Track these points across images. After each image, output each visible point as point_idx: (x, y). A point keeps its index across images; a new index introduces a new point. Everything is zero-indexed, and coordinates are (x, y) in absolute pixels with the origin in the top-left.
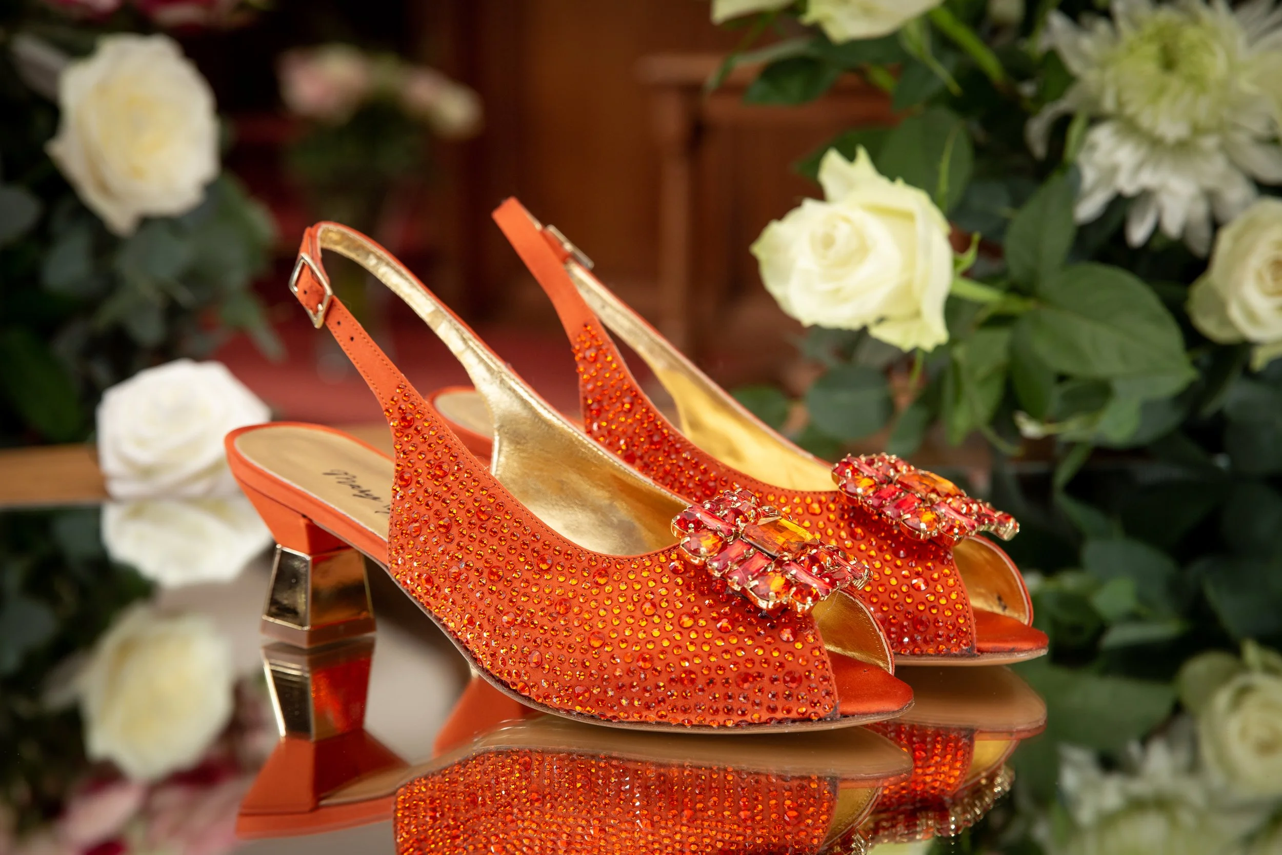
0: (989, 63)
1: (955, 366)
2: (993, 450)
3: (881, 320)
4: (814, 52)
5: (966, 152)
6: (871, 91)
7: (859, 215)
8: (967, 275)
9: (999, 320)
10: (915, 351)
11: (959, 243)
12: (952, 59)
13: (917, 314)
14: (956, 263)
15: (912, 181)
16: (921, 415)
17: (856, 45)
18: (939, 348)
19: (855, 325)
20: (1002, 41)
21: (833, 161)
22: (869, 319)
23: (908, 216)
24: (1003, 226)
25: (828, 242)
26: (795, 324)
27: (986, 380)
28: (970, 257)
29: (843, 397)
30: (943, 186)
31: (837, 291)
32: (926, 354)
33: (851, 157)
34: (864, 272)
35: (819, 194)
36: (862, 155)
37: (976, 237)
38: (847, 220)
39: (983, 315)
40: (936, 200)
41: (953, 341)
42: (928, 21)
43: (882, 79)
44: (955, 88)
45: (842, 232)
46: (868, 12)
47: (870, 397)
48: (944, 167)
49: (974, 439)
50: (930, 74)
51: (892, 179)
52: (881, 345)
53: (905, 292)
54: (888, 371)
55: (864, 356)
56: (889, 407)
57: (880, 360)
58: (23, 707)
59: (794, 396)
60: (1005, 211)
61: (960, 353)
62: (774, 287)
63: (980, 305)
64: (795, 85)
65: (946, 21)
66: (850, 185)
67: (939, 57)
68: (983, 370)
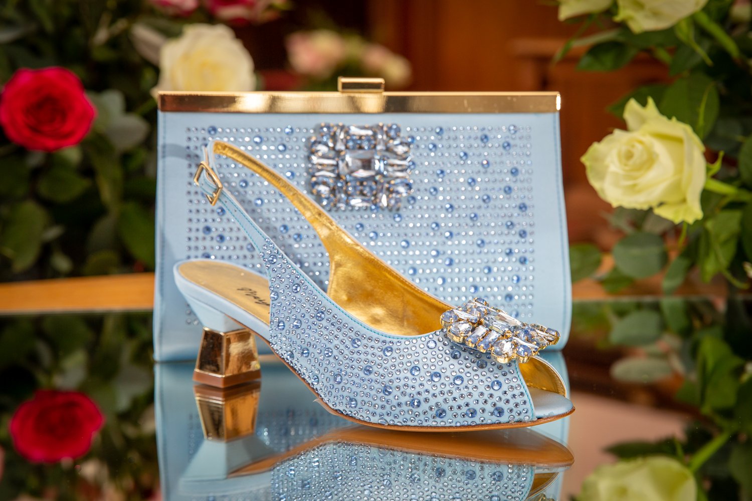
0: (731, 46)
1: (707, 233)
2: (730, 286)
3: (661, 204)
4: (621, 39)
5: (716, 101)
6: (655, 62)
7: (648, 139)
8: (715, 177)
9: (734, 205)
10: (683, 222)
11: (711, 157)
12: (707, 44)
13: (684, 201)
14: (708, 170)
15: (681, 119)
16: (685, 263)
17: (647, 34)
18: (697, 222)
19: (645, 207)
20: (738, 32)
21: (633, 105)
22: (654, 204)
23: (679, 140)
24: (738, 147)
25: (629, 156)
26: (607, 206)
27: (725, 243)
28: (717, 166)
29: (636, 251)
30: (701, 122)
31: (635, 185)
32: (688, 225)
33: (644, 104)
34: (651, 175)
35: (624, 126)
36: (651, 102)
37: (721, 154)
38: (641, 142)
39: (725, 202)
40: (695, 130)
41: (705, 218)
42: (693, 20)
43: (663, 55)
44: (709, 62)
45: (638, 149)
46: (656, 14)
47: (653, 251)
48: (702, 110)
49: (718, 278)
50: (693, 52)
51: (670, 118)
52: (660, 219)
53: (677, 187)
54: (663, 236)
55: (650, 227)
56: (664, 259)
57: (658, 229)
58: (131, 431)
59: (606, 250)
60: (739, 138)
61: (709, 225)
62: (595, 184)
63: (724, 196)
64: (608, 60)
65: (704, 20)
66: (643, 121)
67: (699, 43)
68: (723, 236)
